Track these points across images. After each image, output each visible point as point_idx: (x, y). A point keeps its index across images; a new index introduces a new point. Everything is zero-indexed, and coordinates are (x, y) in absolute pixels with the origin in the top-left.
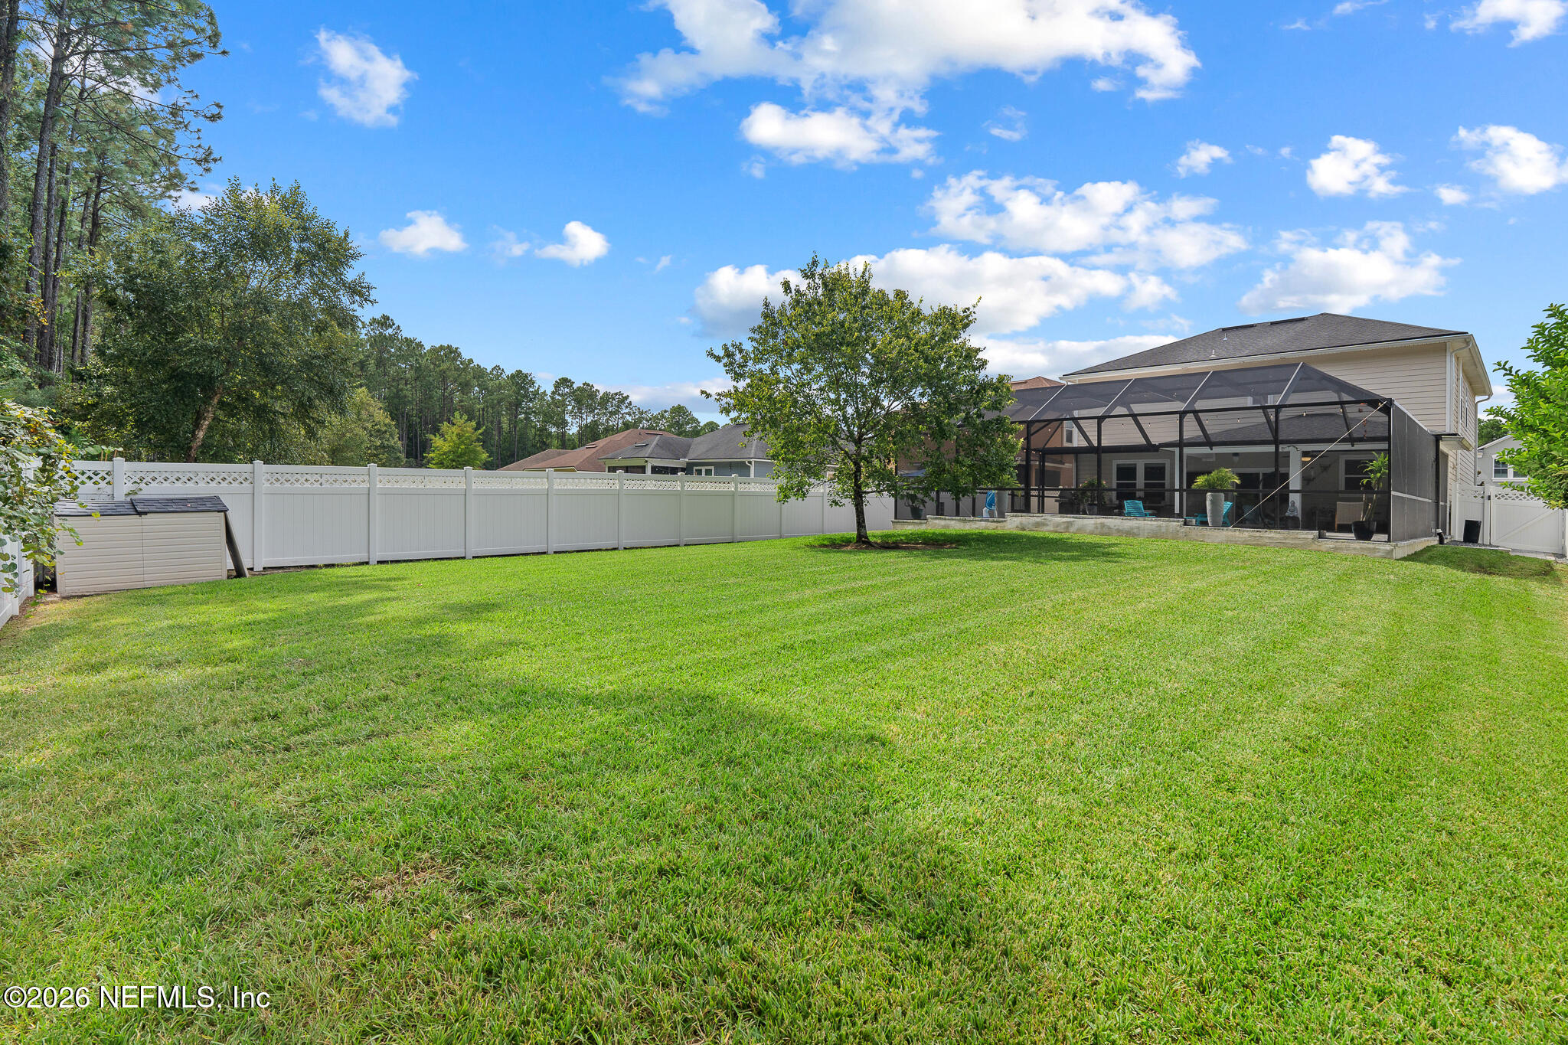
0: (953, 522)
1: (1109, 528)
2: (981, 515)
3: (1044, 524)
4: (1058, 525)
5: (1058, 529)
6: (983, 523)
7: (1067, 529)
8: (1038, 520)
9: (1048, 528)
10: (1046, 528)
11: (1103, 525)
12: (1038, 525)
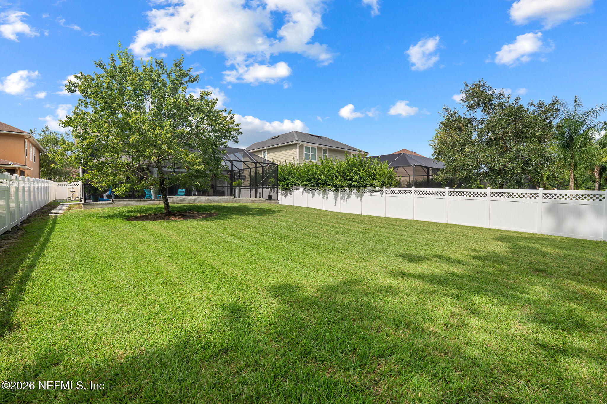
0: (132, 202)
1: (211, 200)
2: (150, 197)
3: (184, 200)
4: (190, 200)
5: (191, 202)
6: (152, 202)
7: (194, 202)
8: (181, 199)
9: (186, 202)
10: (185, 202)
11: (208, 199)
12: (181, 201)
